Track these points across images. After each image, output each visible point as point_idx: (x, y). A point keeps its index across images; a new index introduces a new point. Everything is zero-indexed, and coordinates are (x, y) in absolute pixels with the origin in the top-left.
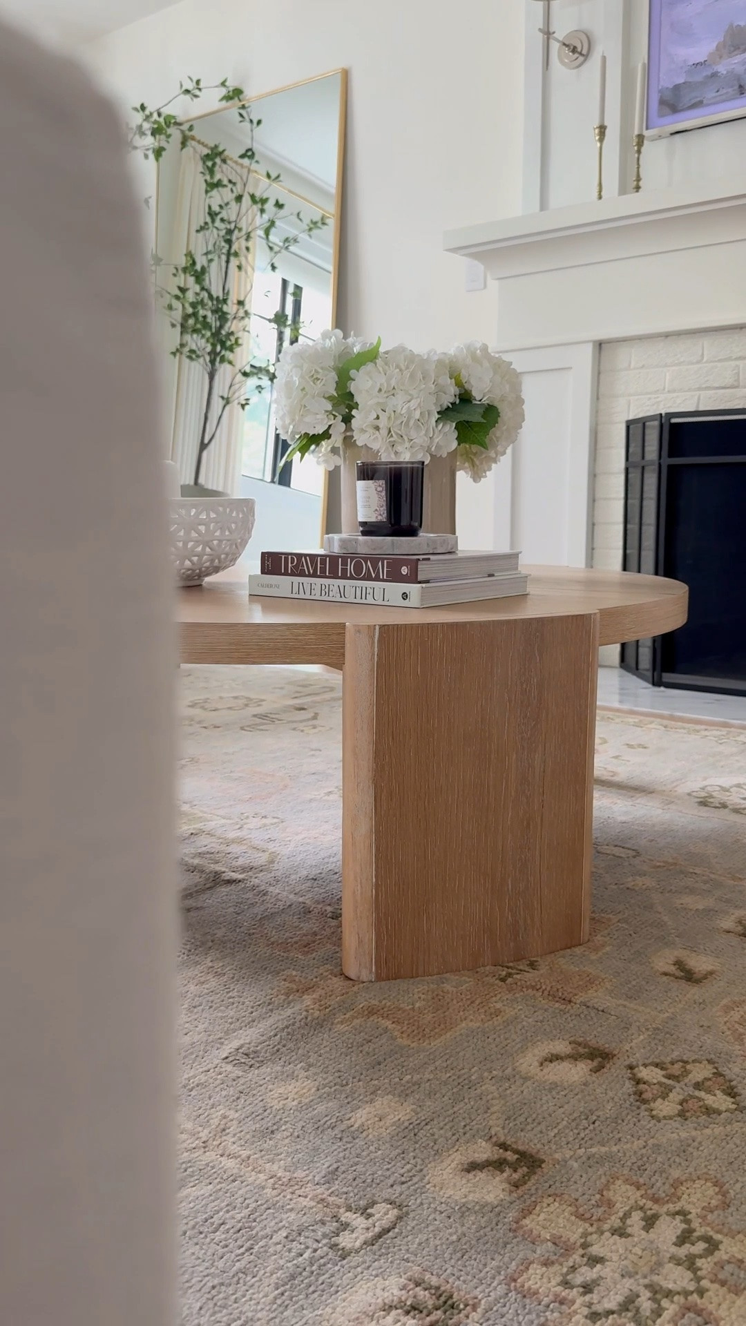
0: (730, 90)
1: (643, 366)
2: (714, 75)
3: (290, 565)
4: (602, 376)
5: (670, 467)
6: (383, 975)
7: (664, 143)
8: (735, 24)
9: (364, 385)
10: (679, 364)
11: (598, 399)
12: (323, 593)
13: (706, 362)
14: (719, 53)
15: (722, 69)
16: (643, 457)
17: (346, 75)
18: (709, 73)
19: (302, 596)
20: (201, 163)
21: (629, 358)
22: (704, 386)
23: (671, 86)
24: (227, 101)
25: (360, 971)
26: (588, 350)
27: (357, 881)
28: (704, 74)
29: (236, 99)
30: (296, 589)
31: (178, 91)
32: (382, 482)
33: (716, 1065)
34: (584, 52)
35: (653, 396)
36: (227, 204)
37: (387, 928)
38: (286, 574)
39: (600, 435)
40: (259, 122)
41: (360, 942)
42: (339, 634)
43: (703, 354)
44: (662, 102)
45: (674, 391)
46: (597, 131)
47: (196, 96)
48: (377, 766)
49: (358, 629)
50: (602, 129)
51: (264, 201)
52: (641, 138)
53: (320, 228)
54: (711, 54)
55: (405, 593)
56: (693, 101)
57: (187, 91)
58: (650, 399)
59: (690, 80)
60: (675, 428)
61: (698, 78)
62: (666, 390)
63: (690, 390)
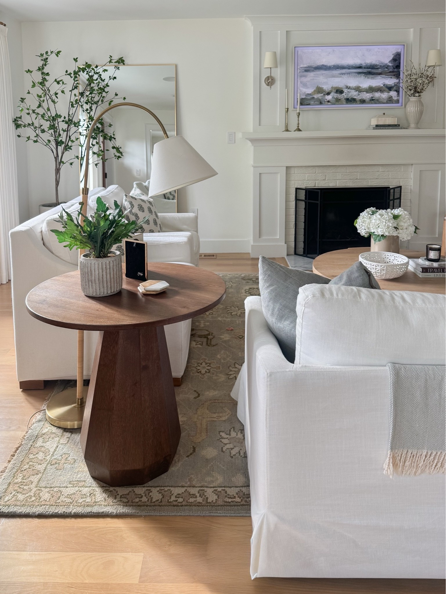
0: (318, 102)
1: (299, 173)
4: (288, 175)
8: (319, 86)
10: (310, 173)
11: (287, 181)
13: (317, 173)
15: (315, 96)
16: (301, 199)
17: (176, 66)
21: (294, 171)
22: (316, 179)
26: (284, 168)
34: (273, 82)
38: (430, 272)
39: (287, 191)
45: (308, 180)
46: (286, 109)
54: (312, 92)
56: (307, 103)
58: (301, 182)
59: (307, 98)
60: (309, 191)
61: (309, 98)
63: (313, 180)
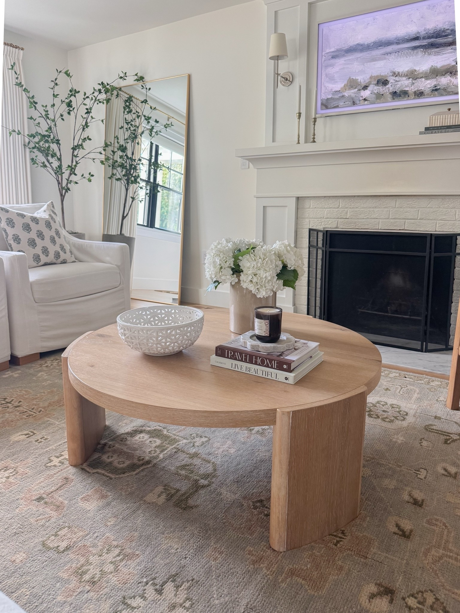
0: (349, 103)
1: (315, 208)
2: (343, 96)
3: (230, 355)
4: (299, 210)
5: (330, 252)
6: (289, 548)
7: (322, 119)
8: (351, 78)
9: (246, 263)
10: (330, 208)
11: (297, 218)
12: (247, 370)
13: (340, 208)
14: (345, 88)
15: (346, 94)
16: (317, 246)
17: (189, 77)
18: (341, 95)
19: (236, 369)
20: (123, 103)
21: (309, 204)
22: (340, 217)
23: (326, 98)
24: (137, 81)
25: (280, 548)
26: (294, 200)
27: (280, 513)
28: (339, 96)
29: (141, 81)
30: (234, 366)
31: (117, 77)
32: (268, 321)
33: (434, 593)
34: (291, 80)
35: (319, 219)
36: (135, 119)
37: (291, 529)
38: (228, 357)
39: (298, 233)
40: (150, 89)
41: (280, 537)
42: (274, 413)
43: (339, 205)
44: (322, 104)
45: (328, 218)
46: (298, 114)
47: (125, 79)
48: (289, 468)
49: (283, 413)
50: (300, 114)
51: (150, 118)
52: (315, 119)
53: (170, 127)
54: (342, 88)
55: (286, 377)
56: (335, 105)
57: (121, 78)
58: (318, 220)
59: (333, 97)
61: (336, 97)
62: (325, 218)
63: (334, 218)
